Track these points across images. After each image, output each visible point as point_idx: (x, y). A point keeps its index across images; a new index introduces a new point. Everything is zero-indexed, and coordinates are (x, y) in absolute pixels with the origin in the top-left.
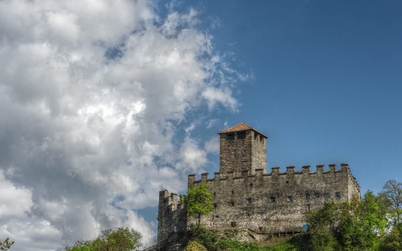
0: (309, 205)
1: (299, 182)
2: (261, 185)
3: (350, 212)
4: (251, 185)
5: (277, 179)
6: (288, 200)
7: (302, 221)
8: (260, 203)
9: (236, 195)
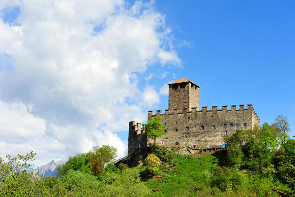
0: (226, 131)
1: (220, 116)
2: (195, 118)
3: (253, 136)
4: (189, 118)
5: (205, 114)
6: (213, 128)
7: (221, 142)
8: (194, 130)
9: (179, 124)
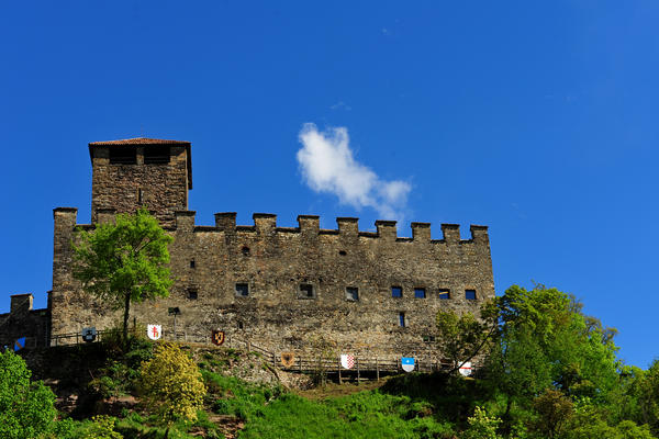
0: (402, 314)
1: (372, 256)
2: (274, 253)
4: (246, 249)
5: (315, 244)
6: (349, 296)
7: (387, 351)
8: (272, 297)
9: (203, 270)
